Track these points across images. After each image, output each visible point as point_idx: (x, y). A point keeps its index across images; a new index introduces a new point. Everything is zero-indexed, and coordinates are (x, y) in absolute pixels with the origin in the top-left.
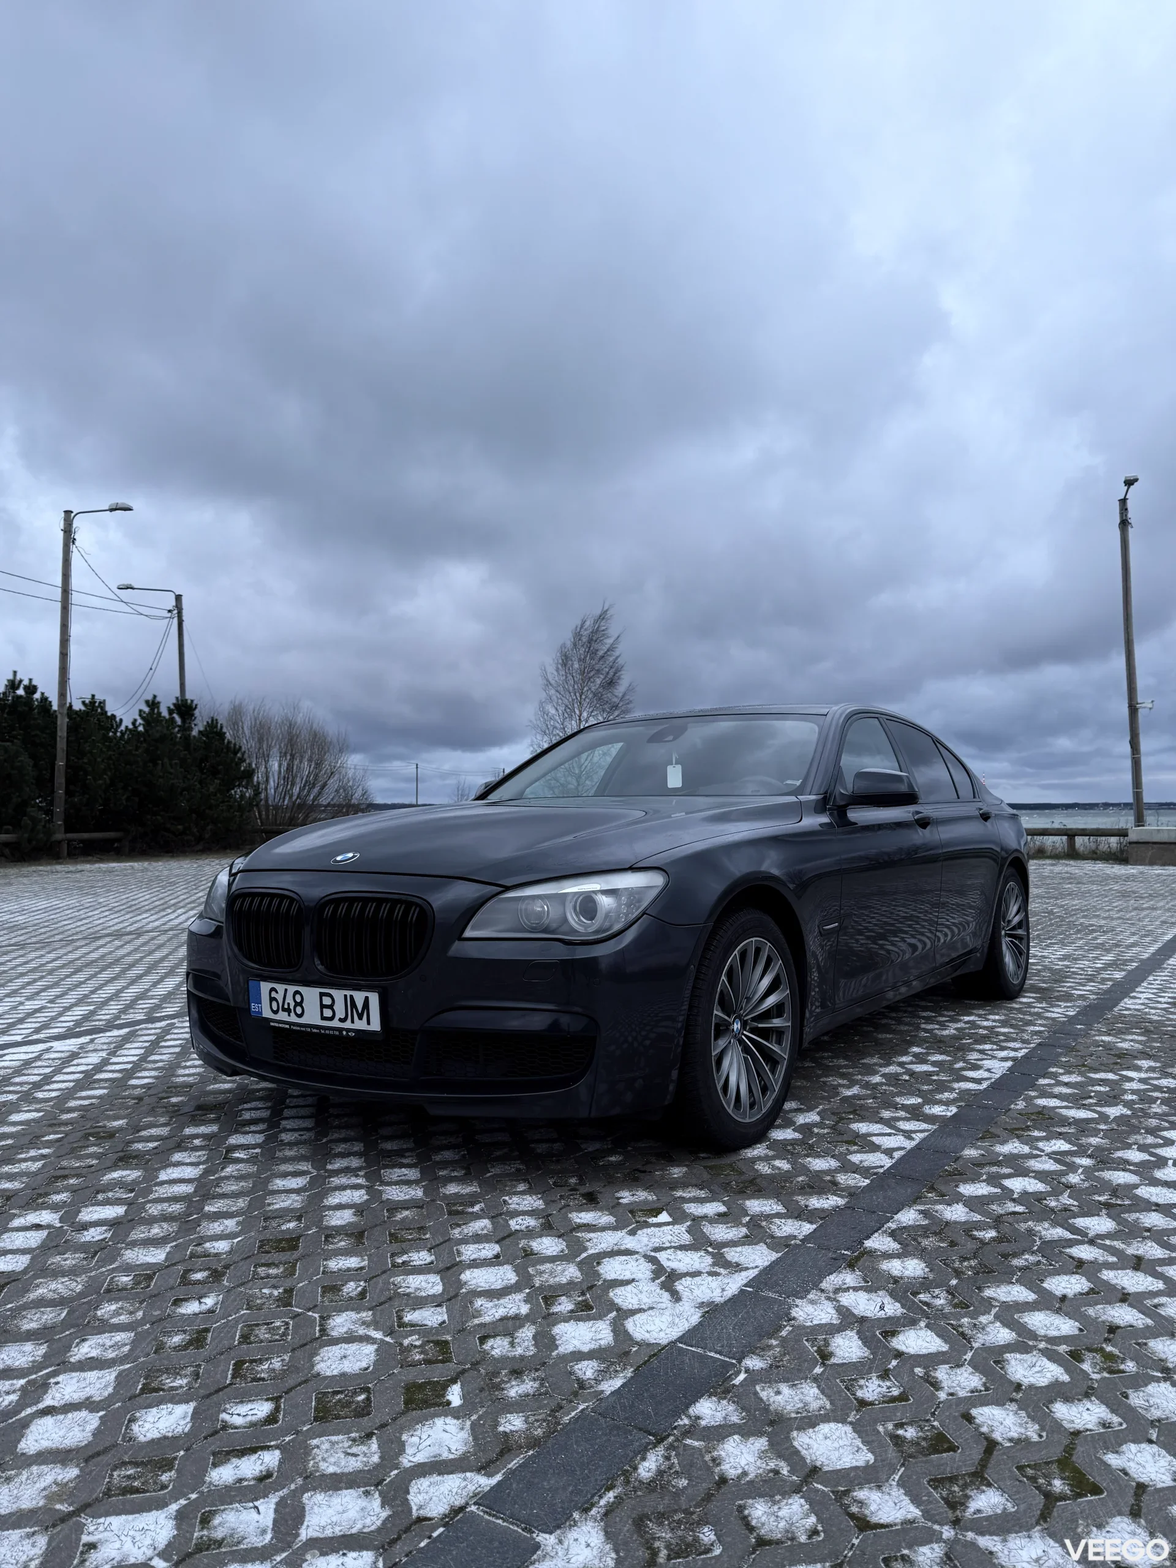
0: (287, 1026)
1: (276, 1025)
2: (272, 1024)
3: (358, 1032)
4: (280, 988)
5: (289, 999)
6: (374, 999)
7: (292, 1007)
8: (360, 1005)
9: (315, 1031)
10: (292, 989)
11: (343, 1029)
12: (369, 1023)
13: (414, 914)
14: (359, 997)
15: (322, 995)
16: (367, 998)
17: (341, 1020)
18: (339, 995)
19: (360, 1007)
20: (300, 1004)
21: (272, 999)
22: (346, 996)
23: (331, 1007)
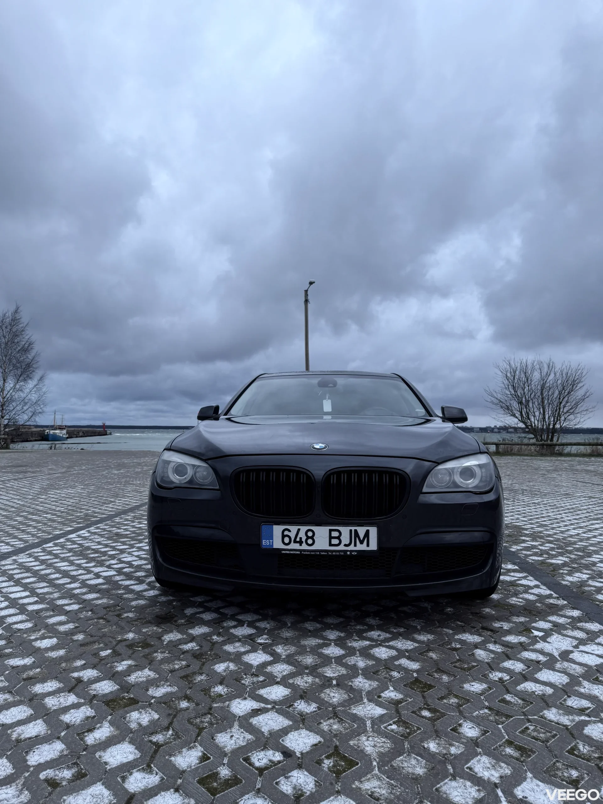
2: (284, 552)
3: (358, 551)
6: (373, 531)
7: (304, 540)
8: (362, 536)
9: (323, 553)
10: (304, 529)
11: (348, 551)
12: (368, 545)
13: (397, 480)
14: (361, 531)
15: (331, 531)
16: (368, 532)
17: (345, 545)
18: (345, 531)
19: (362, 537)
20: (312, 538)
21: (284, 536)
22: (351, 531)
23: (338, 538)
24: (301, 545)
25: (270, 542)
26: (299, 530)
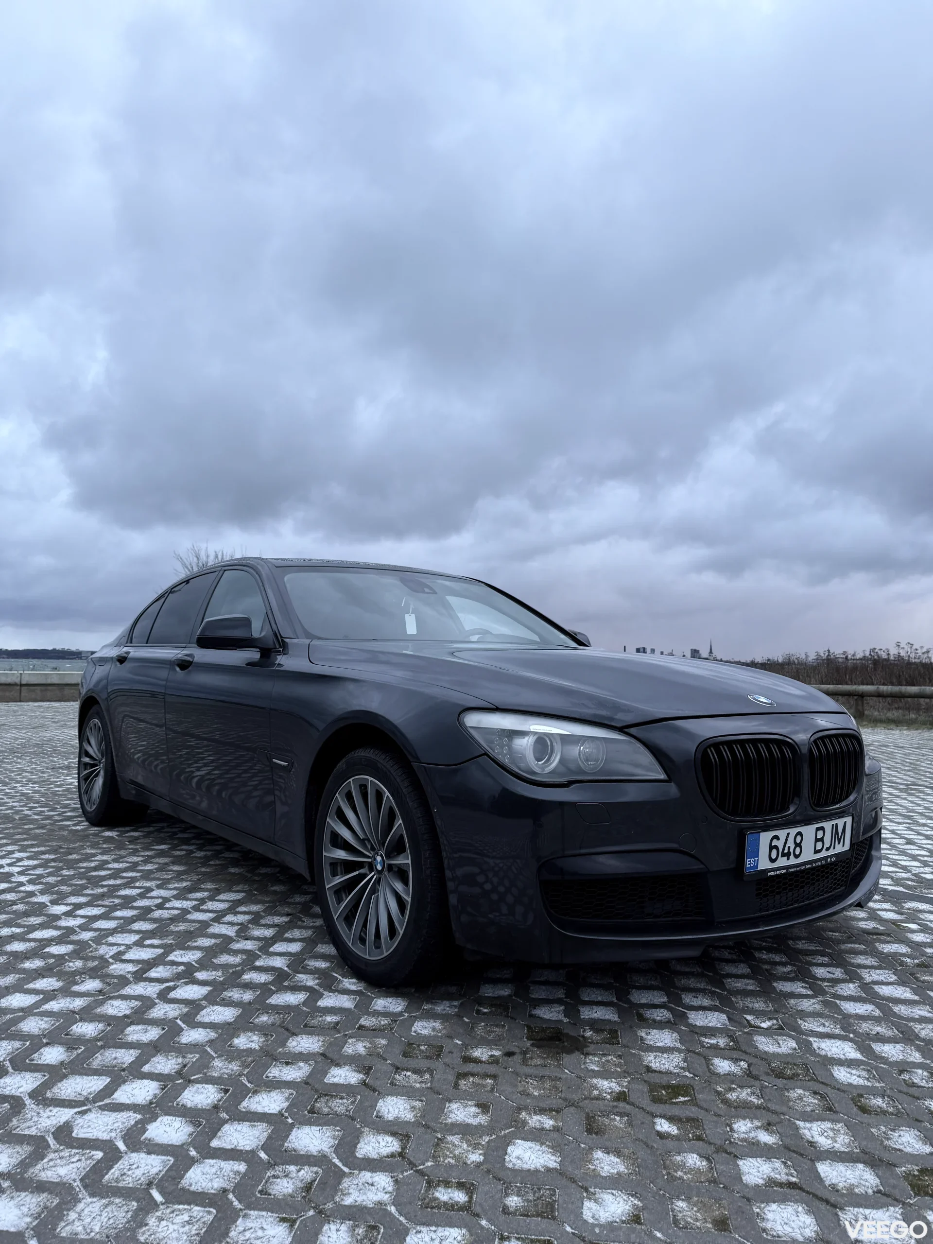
0: (785, 871)
1: (774, 873)
2: (770, 874)
4: (782, 833)
5: (791, 844)
21: (772, 848)
24: (788, 859)
25: (754, 861)
26: (788, 834)
